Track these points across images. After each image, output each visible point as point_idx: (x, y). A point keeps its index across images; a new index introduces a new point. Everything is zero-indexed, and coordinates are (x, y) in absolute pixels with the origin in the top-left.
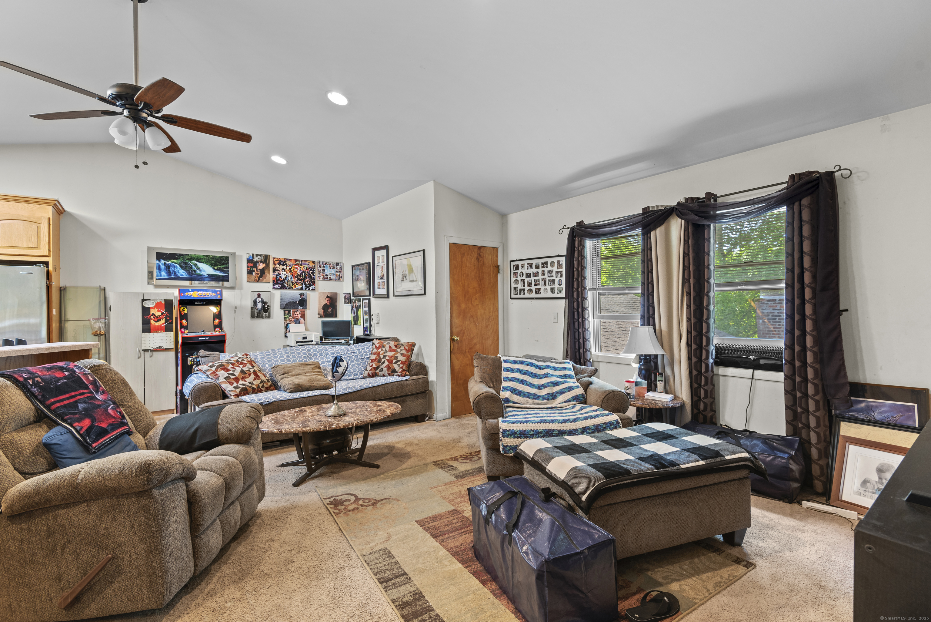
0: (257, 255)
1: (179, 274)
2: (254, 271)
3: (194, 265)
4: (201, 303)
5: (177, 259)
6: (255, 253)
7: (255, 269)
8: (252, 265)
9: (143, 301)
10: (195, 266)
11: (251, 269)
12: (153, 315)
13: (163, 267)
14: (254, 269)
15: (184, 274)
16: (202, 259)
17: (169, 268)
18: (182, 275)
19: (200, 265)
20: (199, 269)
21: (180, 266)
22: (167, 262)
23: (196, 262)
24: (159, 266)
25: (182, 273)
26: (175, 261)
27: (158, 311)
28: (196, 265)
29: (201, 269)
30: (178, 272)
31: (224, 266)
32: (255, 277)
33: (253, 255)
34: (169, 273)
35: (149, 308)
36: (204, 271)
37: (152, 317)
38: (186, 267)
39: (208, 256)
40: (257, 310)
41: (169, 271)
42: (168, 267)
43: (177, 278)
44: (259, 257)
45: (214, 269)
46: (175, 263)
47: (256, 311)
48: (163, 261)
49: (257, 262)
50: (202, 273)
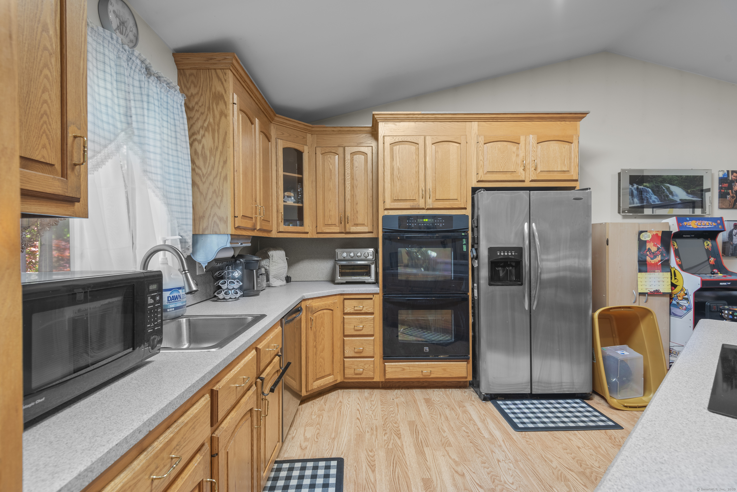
0: (733, 172)
1: (651, 201)
2: (729, 194)
3: (666, 188)
4: (689, 236)
5: (648, 182)
6: (731, 169)
7: (730, 191)
8: (726, 185)
9: (641, 232)
10: (668, 190)
11: (726, 191)
12: (649, 250)
13: (635, 192)
14: (728, 191)
15: (656, 200)
16: (675, 180)
17: (642, 194)
18: (654, 202)
19: (673, 188)
20: (671, 193)
21: (653, 191)
22: (640, 187)
23: (668, 185)
24: (632, 191)
25: (654, 199)
26: (647, 184)
27: (654, 245)
28: (668, 189)
29: (674, 193)
30: (651, 199)
31: (698, 188)
32: (730, 202)
33: (728, 171)
34: (641, 200)
35: (645, 242)
36: (677, 196)
37: (648, 253)
38: (658, 191)
39: (681, 176)
40: (732, 245)
41: (642, 197)
42: (640, 192)
43: (650, 206)
44: (735, 174)
45: (687, 193)
46: (648, 187)
47: (731, 247)
48: (635, 186)
49: (732, 181)
50: (675, 198)
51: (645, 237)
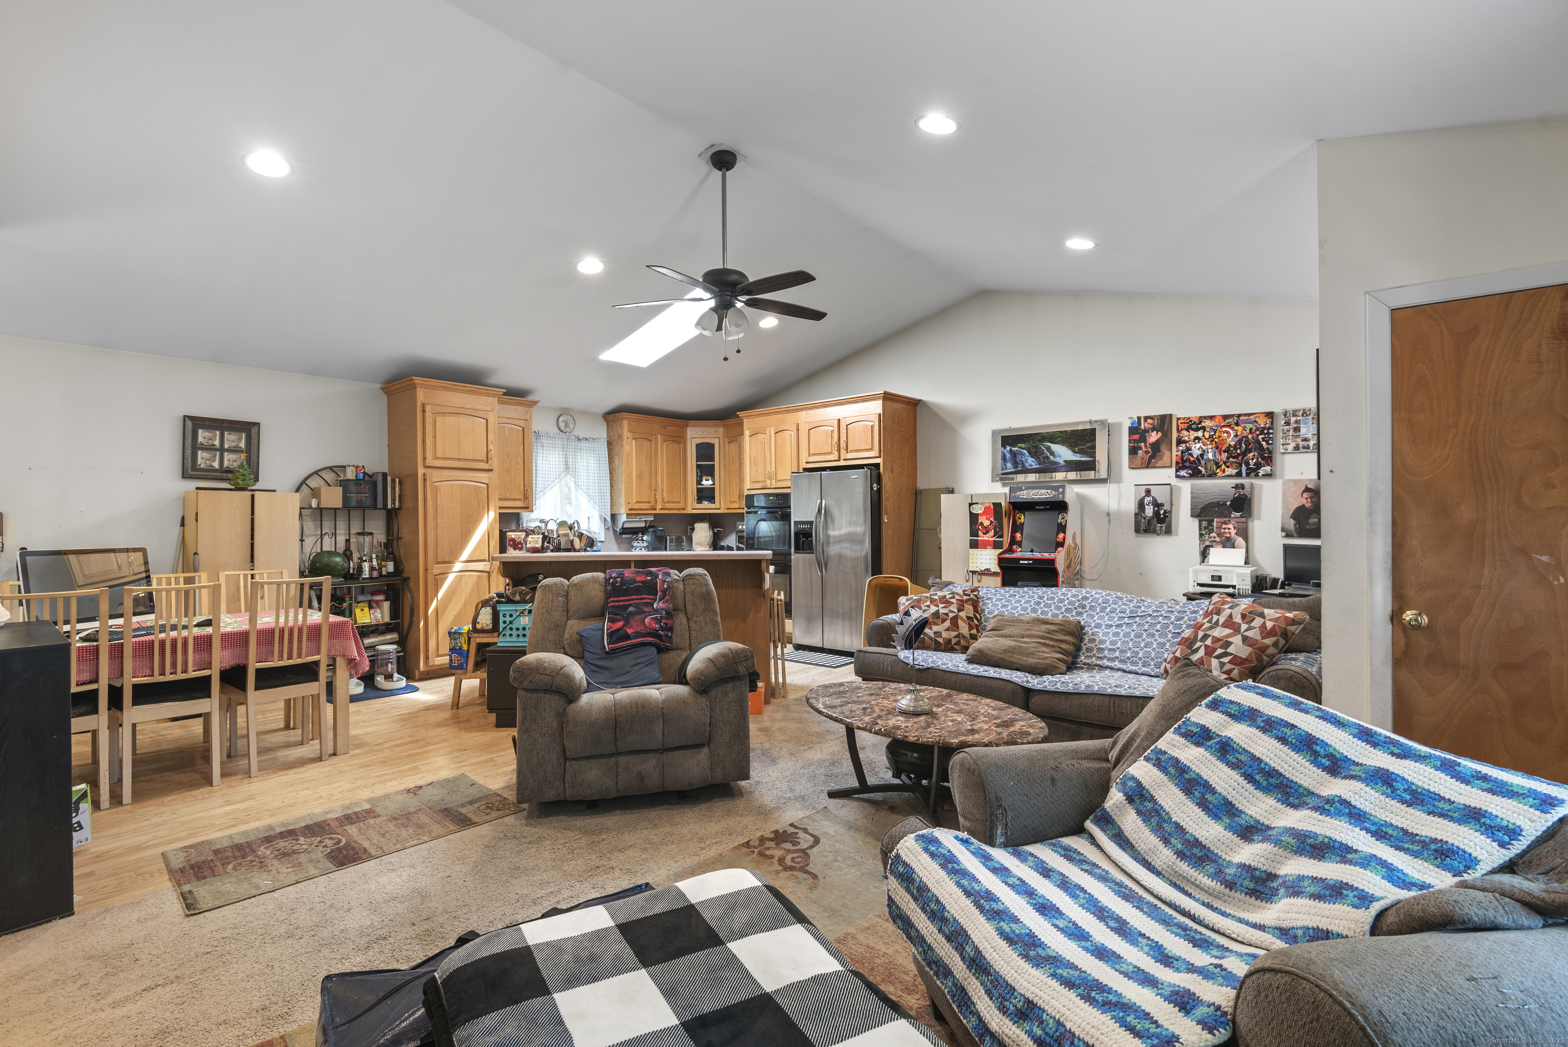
0: (1146, 418)
1: (1027, 465)
2: (1141, 448)
3: (1046, 448)
4: (1043, 507)
5: (1024, 442)
6: (1143, 415)
7: (1143, 444)
8: (1136, 437)
9: (970, 505)
10: (1048, 451)
11: (1136, 445)
12: (982, 524)
13: (1008, 456)
14: (1140, 445)
15: (1033, 464)
16: (1058, 437)
17: (1016, 457)
18: (1031, 465)
19: (1055, 447)
20: (1052, 453)
21: (1029, 452)
22: (1014, 449)
23: (1049, 444)
24: (1005, 454)
25: (1031, 462)
26: (1023, 445)
27: (987, 519)
28: (1048, 448)
29: (1056, 453)
30: (1027, 462)
31: (1089, 445)
32: (1143, 459)
33: (1139, 418)
34: (1015, 464)
35: (977, 515)
36: (1060, 456)
37: (980, 527)
38: (1036, 452)
39: (1065, 431)
40: (1145, 519)
41: (1016, 460)
42: (1014, 455)
43: (1026, 471)
44: (1150, 421)
45: (1074, 452)
46: (1023, 449)
47: (1143, 520)
48: (1008, 448)
49: (1146, 431)
50: (1058, 460)
51: (978, 510)
